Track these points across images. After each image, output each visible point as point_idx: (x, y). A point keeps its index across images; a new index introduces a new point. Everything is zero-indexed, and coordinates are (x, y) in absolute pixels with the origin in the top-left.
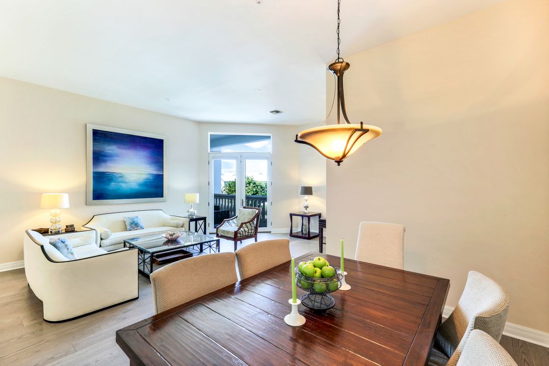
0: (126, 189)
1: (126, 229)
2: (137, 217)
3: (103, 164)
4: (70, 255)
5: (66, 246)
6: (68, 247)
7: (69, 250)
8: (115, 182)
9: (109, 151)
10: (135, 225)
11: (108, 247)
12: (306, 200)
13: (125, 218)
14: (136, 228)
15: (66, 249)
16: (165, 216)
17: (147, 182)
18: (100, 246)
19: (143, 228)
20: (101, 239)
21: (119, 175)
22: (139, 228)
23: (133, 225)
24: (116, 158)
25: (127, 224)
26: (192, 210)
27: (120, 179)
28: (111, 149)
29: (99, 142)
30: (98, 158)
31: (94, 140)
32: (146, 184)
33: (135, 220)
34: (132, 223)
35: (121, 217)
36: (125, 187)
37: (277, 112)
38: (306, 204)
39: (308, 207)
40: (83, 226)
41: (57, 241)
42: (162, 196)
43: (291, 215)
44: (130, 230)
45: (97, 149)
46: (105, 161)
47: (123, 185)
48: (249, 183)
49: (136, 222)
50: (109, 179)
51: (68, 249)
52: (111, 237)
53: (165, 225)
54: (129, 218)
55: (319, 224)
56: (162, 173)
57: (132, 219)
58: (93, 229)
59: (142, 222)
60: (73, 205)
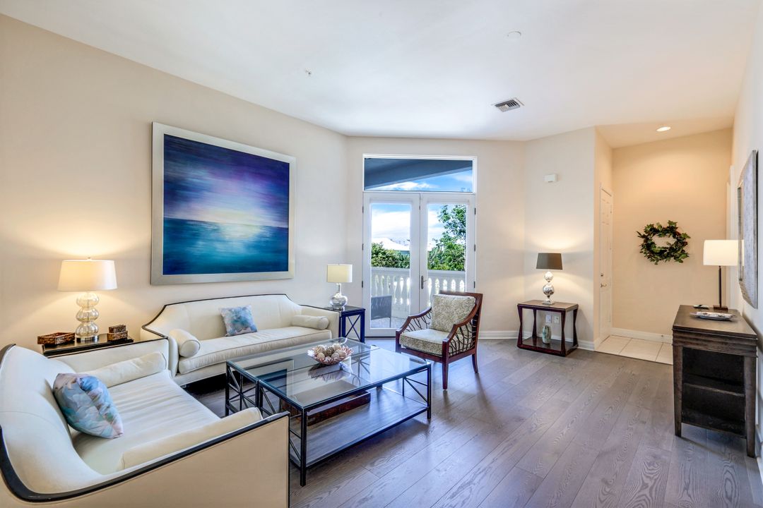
0: (225, 255)
1: (224, 333)
2: (244, 309)
3: (183, 205)
4: (105, 422)
5: (95, 398)
6: (102, 400)
7: (104, 407)
8: (203, 240)
9: (195, 180)
10: (241, 325)
11: (193, 374)
12: (549, 280)
13: (223, 309)
14: (243, 331)
15: (94, 408)
16: (292, 305)
17: (260, 242)
18: (178, 372)
19: (256, 331)
20: (180, 357)
21: (212, 227)
22: (249, 329)
23: (238, 325)
24: (207, 194)
25: (227, 321)
26: (339, 296)
27: (213, 235)
28: (198, 175)
29: (175, 161)
30: (174, 191)
31: (168, 156)
32: (258, 245)
33: (242, 314)
34: (236, 321)
35: (215, 307)
36: (221, 251)
37: (512, 104)
38: (548, 287)
39: (552, 293)
40: (144, 327)
41: (70, 386)
42: (287, 270)
43: (520, 307)
44: (233, 335)
45: (171, 174)
46: (186, 199)
47: (220, 247)
48: (377, 254)
49: (243, 319)
50: (194, 235)
51: (99, 407)
52: (200, 353)
53: (294, 324)
54: (230, 310)
55: (674, 336)
56: (285, 226)
57: (236, 312)
58: (164, 337)
59: (254, 320)
60: (124, 285)
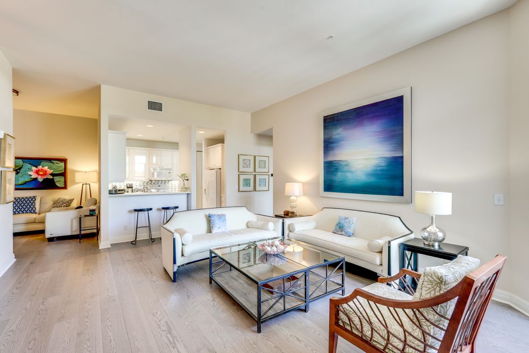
3: (331, 153)
9: (336, 136)
24: (342, 143)
28: (337, 133)
29: (328, 129)
30: (328, 145)
31: (325, 127)
42: (403, 196)
44: (335, 233)
46: (332, 149)
56: (400, 155)
